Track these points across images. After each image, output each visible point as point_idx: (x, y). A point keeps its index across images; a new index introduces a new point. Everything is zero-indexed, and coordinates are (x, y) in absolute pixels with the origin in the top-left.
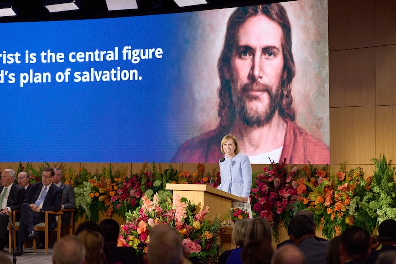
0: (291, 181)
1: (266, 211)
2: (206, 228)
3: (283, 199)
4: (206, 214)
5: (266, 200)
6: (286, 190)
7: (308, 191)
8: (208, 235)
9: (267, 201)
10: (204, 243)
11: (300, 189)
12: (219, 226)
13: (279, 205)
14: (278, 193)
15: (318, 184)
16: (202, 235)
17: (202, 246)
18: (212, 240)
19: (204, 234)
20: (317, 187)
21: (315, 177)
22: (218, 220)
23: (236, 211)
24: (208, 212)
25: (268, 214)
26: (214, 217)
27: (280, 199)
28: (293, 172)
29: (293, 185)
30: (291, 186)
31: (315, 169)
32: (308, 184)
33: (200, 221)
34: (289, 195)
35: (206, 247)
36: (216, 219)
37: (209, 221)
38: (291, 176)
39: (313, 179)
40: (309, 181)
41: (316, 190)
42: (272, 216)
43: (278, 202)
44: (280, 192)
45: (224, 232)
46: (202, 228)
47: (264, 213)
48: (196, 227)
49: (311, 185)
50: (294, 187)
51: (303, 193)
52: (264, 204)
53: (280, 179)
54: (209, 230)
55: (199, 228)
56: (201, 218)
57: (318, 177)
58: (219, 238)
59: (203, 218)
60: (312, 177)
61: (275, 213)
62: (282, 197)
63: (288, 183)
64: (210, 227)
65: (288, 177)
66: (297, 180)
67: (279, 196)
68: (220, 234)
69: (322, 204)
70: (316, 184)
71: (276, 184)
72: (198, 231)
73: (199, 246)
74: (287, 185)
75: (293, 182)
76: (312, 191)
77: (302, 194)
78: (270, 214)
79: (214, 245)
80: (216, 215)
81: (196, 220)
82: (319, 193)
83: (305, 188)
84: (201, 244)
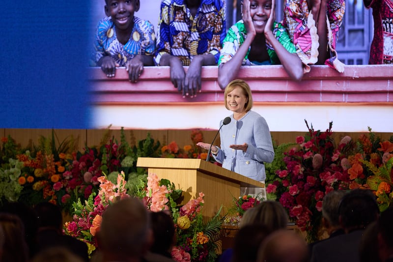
0: (340, 159)
1: (299, 206)
2: (200, 227)
3: (327, 187)
4: (198, 206)
5: (299, 189)
6: (332, 173)
7: (366, 174)
8: (201, 238)
9: (302, 190)
10: (195, 251)
11: (354, 171)
12: (219, 223)
13: (320, 196)
14: (318, 177)
15: (381, 163)
16: (192, 237)
17: (192, 255)
18: (209, 247)
19: (195, 237)
20: (381, 168)
21: (378, 152)
22: (217, 215)
23: (246, 201)
24: (203, 202)
25: (302, 211)
26: (212, 210)
27: (322, 187)
28: (344, 145)
29: (342, 165)
30: (340, 167)
31: (379, 140)
32: (366, 162)
33: (189, 216)
34: (336, 180)
35: (199, 257)
36: (216, 213)
37: (203, 217)
38: (339, 150)
39: (374, 156)
40: (368, 158)
41: (378, 172)
42: (309, 214)
43: (320, 191)
44: (323, 176)
45: (228, 234)
46: (192, 227)
47: (296, 209)
48: (182, 225)
49: (371, 165)
50: (345, 168)
51: (358, 177)
52: (296, 195)
53: (323, 154)
54: (204, 232)
55: (188, 226)
56: (191, 211)
57: (383, 153)
58: (219, 243)
59: (195, 211)
60: (373, 151)
61: (314, 210)
62: (326, 184)
63: (336, 162)
64: (205, 226)
65: (336, 153)
66: (349, 157)
67: (321, 182)
68: (222, 238)
69: (388, 194)
70: (379, 163)
71: (315, 164)
72: (185, 231)
73: (188, 254)
74: (333, 165)
75: (344, 160)
76: (373, 174)
77: (356, 180)
78: (305, 211)
79: (212, 254)
80: (216, 208)
81: (183, 213)
82: (383, 177)
83: (362, 168)
84: (190, 252)
